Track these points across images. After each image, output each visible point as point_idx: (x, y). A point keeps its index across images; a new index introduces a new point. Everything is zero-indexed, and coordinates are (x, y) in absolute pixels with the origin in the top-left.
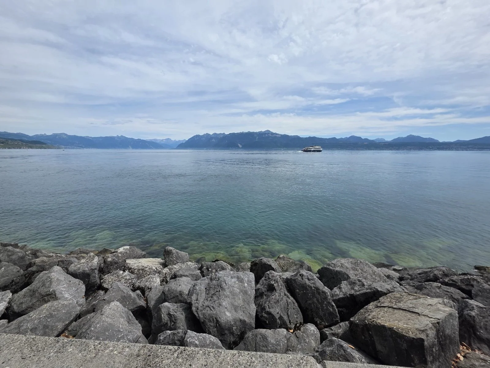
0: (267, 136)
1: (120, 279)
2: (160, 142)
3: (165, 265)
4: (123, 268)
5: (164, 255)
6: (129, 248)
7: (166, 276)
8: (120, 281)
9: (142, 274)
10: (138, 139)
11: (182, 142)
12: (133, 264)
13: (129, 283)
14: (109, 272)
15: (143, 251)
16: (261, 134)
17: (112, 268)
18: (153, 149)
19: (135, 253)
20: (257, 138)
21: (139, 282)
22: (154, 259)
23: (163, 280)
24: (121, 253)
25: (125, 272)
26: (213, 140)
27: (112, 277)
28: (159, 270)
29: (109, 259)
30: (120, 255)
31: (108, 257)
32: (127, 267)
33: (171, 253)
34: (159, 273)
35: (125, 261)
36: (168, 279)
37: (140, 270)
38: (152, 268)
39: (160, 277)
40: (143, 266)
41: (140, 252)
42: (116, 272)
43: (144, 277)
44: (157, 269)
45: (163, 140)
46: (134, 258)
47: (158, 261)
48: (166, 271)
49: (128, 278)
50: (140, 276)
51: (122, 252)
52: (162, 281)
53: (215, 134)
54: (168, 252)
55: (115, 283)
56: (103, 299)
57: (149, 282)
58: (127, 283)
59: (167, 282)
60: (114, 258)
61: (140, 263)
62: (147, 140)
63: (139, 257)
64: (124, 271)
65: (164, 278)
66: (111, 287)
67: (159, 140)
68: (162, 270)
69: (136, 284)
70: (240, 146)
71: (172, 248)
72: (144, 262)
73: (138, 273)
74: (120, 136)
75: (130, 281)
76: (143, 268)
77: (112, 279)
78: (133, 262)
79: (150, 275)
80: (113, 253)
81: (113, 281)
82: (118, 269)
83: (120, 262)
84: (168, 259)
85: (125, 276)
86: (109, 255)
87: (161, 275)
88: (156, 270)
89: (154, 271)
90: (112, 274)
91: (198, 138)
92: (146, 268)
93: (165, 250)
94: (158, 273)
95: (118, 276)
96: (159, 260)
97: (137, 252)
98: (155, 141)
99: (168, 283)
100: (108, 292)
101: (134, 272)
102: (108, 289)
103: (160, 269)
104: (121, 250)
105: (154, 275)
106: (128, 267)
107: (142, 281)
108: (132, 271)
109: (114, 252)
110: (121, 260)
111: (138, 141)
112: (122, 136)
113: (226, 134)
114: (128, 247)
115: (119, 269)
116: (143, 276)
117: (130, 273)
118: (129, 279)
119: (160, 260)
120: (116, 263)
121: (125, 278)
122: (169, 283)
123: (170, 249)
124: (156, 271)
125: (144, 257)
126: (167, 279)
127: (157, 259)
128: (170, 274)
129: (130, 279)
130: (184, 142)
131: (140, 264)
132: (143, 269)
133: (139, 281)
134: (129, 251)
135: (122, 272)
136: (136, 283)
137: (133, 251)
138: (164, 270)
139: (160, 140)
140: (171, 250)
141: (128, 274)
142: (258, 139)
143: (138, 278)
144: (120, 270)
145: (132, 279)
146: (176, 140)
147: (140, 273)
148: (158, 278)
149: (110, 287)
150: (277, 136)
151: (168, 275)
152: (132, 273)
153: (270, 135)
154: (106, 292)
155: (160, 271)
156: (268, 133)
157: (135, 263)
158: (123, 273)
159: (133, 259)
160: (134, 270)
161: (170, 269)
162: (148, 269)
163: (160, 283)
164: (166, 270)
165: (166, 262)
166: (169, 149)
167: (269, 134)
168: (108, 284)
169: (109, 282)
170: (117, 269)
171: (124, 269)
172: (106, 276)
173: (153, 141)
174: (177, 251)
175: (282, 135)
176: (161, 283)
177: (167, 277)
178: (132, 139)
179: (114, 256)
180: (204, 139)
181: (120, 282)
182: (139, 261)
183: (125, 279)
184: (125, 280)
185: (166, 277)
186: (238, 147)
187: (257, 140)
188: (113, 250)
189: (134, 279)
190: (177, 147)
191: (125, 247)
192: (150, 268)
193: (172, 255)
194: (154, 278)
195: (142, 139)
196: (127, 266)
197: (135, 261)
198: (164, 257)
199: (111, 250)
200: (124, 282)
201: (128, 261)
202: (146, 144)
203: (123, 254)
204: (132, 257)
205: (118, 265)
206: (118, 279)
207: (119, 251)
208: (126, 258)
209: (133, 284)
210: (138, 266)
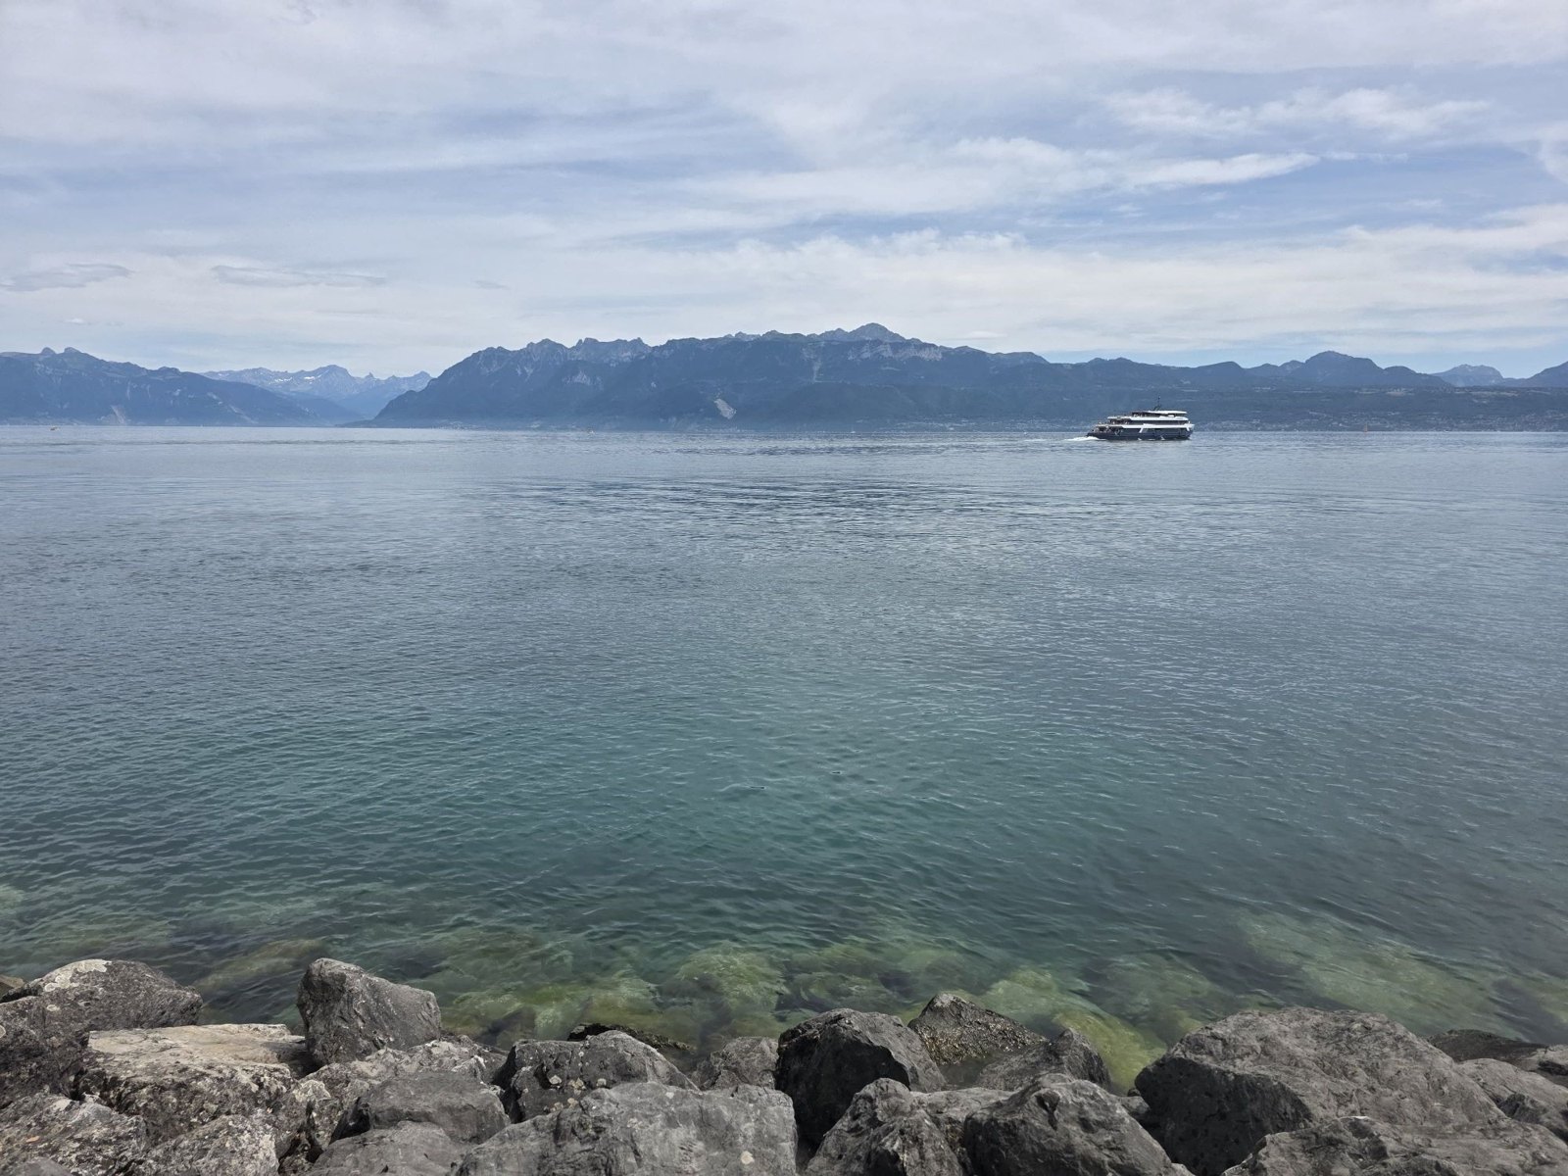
0: (867, 355)
1: (54, 1143)
2: (288, 384)
3: (304, 1061)
4: (72, 1078)
5: (302, 1006)
6: (105, 970)
7: (310, 1121)
8: (55, 1151)
9: (179, 1109)
10: (164, 371)
11: (406, 388)
12: (127, 1059)
13: (105, 1165)
15: (183, 983)
16: (835, 346)
17: (11, 1080)
18: (245, 424)
19: (141, 996)
20: (816, 368)
21: (157, 1159)
22: (245, 1026)
23: (296, 1142)
24: (59, 997)
25: (82, 1099)
26: (581, 378)
27: (10, 1132)
28: (273, 1089)
30: (53, 1008)
32: (91, 1078)
33: (342, 991)
34: (274, 1102)
35: (84, 1043)
36: (323, 1138)
37: (163, 1089)
38: (232, 1081)
39: (278, 1128)
40: (185, 1069)
41: (163, 989)
42: (31, 1102)
43: (191, 1126)
44: (261, 1085)
45: (302, 373)
46: (135, 1023)
47: (266, 1040)
48: (310, 1093)
49: (97, 1132)
50: (166, 1123)
51: (64, 991)
52: (287, 1147)
53: (590, 344)
54: (324, 985)
55: (24, 1160)
57: (215, 1155)
58: (90, 1160)
59: (314, 1155)
60: (21, 1024)
61: (166, 1053)
62: (215, 374)
63: (164, 1019)
64: (77, 1096)
65: (299, 1131)
67: (277, 375)
68: (289, 1087)
69: (141, 1167)
70: (727, 411)
71: (344, 966)
72: (190, 1048)
73: (153, 1105)
74: (59, 350)
75: (110, 1152)
76: (183, 1079)
77: (9, 1141)
78: (125, 1049)
79: (224, 1117)
80: (17, 996)
81: (15, 1154)
82: (40, 1087)
83: (53, 1048)
84: (321, 1029)
85: (80, 1125)
87: (282, 1117)
88: (255, 1088)
89: (245, 1094)
90: (9, 1111)
91: (495, 367)
92: (197, 1079)
93: (308, 975)
94: (268, 1104)
95: (43, 1125)
96: (273, 1031)
97: (149, 991)
98: (253, 382)
99: (321, 1157)
101: (131, 1103)
103: (280, 1084)
104: (61, 978)
105: (241, 1117)
106: (101, 1074)
107: (175, 1148)
108: (119, 1098)
109: (24, 993)
110: (58, 1035)
111: (159, 378)
112: (70, 353)
113: (652, 345)
114: (100, 965)
115: (47, 1088)
116: (181, 1121)
117: (110, 1105)
118: (105, 1142)
119: (278, 1033)
120: (31, 1053)
121: (79, 1136)
122: (324, 1162)
123: (337, 971)
124: (255, 1097)
125: (190, 1016)
126: (314, 1134)
127: (261, 1026)
128: (332, 1107)
129: (110, 1143)
130: (421, 386)
131: (167, 1060)
132: (181, 1085)
133: (157, 1152)
134: (105, 985)
135: (63, 1103)
136: (140, 1162)
137: (126, 984)
138: (297, 1086)
139: (286, 375)
140: (342, 978)
141: (99, 1114)
142: (820, 371)
143: (155, 1136)
144: (56, 1090)
145: (118, 1138)
146: (376, 377)
147: (163, 1106)
148: (266, 1131)
150: (925, 355)
151: (320, 1116)
152: (123, 1105)
153: (888, 353)
155: (278, 1093)
156: (874, 337)
157: (138, 1054)
158: (68, 1109)
159: (128, 1028)
160: (135, 1089)
161: (331, 1083)
162: (211, 1086)
163: (274, 1163)
164: (309, 1089)
165: (311, 1042)
166: (336, 426)
167: (881, 348)
170: (35, 1083)
171: (76, 1084)
173: (248, 380)
174: (376, 979)
175: (946, 352)
176: (281, 1159)
177: (314, 1128)
178: (128, 367)
179: (23, 1014)
180: (529, 371)
181: (54, 1159)
182: (161, 1043)
183: (79, 1140)
184: (81, 1148)
185: (309, 1127)
186: (714, 414)
187: (815, 380)
188: (18, 983)
189: (128, 1138)
190: (383, 413)
191: (85, 965)
192: (221, 1080)
193: (349, 1002)
194: (241, 1132)
195: (182, 370)
196: (92, 1070)
197: (136, 1039)
198: (303, 1014)
199: (3, 980)
200: (74, 1155)
201: (98, 1043)
202: (209, 394)
203: (74, 1004)
204: (123, 1018)
205: (44, 1062)
206: (40, 1142)
207: (46, 989)
208: (87, 1022)
209: (127, 1167)
210: (155, 1068)
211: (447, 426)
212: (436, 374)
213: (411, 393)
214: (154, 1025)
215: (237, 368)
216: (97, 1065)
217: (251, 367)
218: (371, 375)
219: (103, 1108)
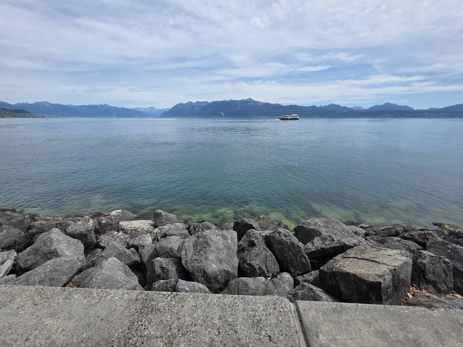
0: (248, 104)
1: (115, 239)
2: (144, 110)
3: (155, 226)
4: (117, 229)
5: (154, 217)
7: (157, 235)
8: (115, 240)
9: (135, 234)
10: (122, 108)
11: (165, 111)
12: (126, 226)
13: (124, 242)
14: (104, 233)
15: (134, 214)
16: (243, 102)
17: (107, 229)
18: (137, 118)
19: (127, 216)
20: (239, 106)
21: (132, 241)
22: (145, 221)
23: (155, 239)
24: (114, 216)
25: (119, 232)
26: (197, 109)
27: (108, 237)
28: (150, 230)
29: (104, 222)
30: (113, 218)
31: (102, 220)
32: (120, 229)
33: (161, 215)
34: (151, 232)
35: (119, 223)
36: (159, 238)
37: (132, 230)
38: (143, 229)
39: (152, 236)
40: (136, 227)
41: (131, 215)
42: (111, 233)
43: (137, 236)
44: (148, 230)
45: (146, 108)
47: (148, 223)
49: (122, 237)
50: (133, 236)
52: (153, 239)
53: (198, 102)
54: (158, 214)
55: (110, 242)
56: (101, 255)
57: (142, 241)
58: (121, 241)
59: (158, 241)
62: (131, 108)
64: (118, 231)
65: (155, 237)
66: (108, 246)
67: (142, 108)
68: (153, 230)
70: (223, 115)
71: (161, 211)
72: (136, 224)
74: (103, 104)
75: (124, 240)
77: (107, 239)
78: (125, 224)
79: (143, 235)
80: (107, 216)
82: (112, 230)
83: (114, 224)
84: (158, 221)
85: (119, 236)
86: (103, 218)
87: (152, 235)
88: (147, 230)
89: (146, 231)
90: (107, 234)
91: (181, 107)
92: (138, 229)
93: (155, 212)
94: (150, 233)
95: (113, 236)
96: (150, 221)
97: (129, 215)
98: (138, 110)
100: (105, 250)
101: (127, 233)
102: (105, 247)
103: (151, 230)
104: (114, 213)
105: (145, 235)
106: (122, 228)
107: (135, 239)
108: (125, 232)
110: (114, 222)
112: (105, 105)
113: (209, 102)
114: (120, 211)
115: (113, 230)
117: (124, 233)
118: (124, 239)
119: (150, 222)
120: (110, 225)
121: (119, 238)
122: (160, 242)
123: (160, 212)
124: (147, 231)
125: (136, 219)
126: (158, 238)
127: (147, 221)
128: (160, 233)
130: (168, 110)
131: (133, 226)
132: (135, 230)
133: (132, 240)
134: (121, 214)
135: (116, 233)
136: (130, 242)
137: (125, 214)
138: (154, 230)
139: (144, 108)
140: (161, 213)
141: (122, 234)
142: (240, 107)
143: (132, 238)
144: (115, 231)
145: (126, 238)
146: (160, 109)
147: (132, 233)
148: (150, 237)
149: (106, 245)
150: (259, 104)
151: (158, 235)
152: (126, 233)
153: (252, 104)
154: (103, 250)
156: (250, 101)
157: (128, 225)
158: (117, 233)
159: (126, 221)
160: (128, 230)
161: (160, 229)
162: (140, 230)
163: (152, 242)
164: (156, 230)
165: (156, 223)
166: (153, 118)
167: (251, 103)
168: (104, 243)
169: (105, 241)
170: (111, 230)
172: (102, 236)
173: (137, 109)
174: (166, 213)
175: (263, 103)
176: (153, 241)
177: (158, 236)
178: (115, 107)
179: (108, 219)
180: (187, 107)
182: (131, 223)
185: (157, 236)
186: (221, 115)
187: (239, 109)
188: (106, 214)
189: (127, 238)
190: (161, 115)
191: (118, 211)
192: (142, 229)
193: (162, 217)
194: (146, 237)
195: (125, 108)
196: (120, 227)
197: (127, 222)
198: (154, 219)
199: (104, 213)
200: (118, 241)
201: (121, 223)
202: (130, 112)
203: (116, 217)
204: (125, 219)
205: (112, 226)
206: (113, 239)
207: (111, 214)
208: (119, 220)
209: (127, 243)
210: (131, 227)
211: (173, 118)
212: (170, 108)
213: (166, 112)
214: (130, 220)
215: (135, 107)
216: (121, 227)
217: (137, 107)
218: (159, 108)
219: (123, 233)
